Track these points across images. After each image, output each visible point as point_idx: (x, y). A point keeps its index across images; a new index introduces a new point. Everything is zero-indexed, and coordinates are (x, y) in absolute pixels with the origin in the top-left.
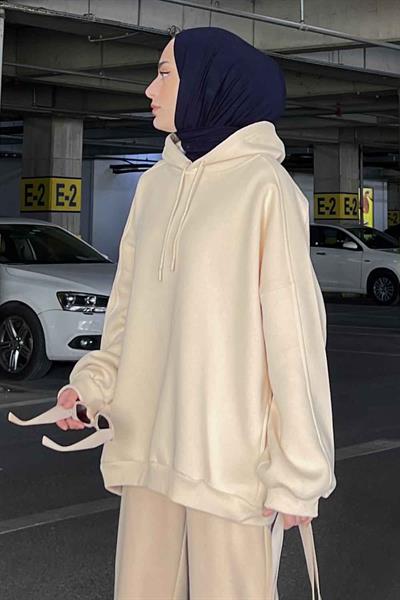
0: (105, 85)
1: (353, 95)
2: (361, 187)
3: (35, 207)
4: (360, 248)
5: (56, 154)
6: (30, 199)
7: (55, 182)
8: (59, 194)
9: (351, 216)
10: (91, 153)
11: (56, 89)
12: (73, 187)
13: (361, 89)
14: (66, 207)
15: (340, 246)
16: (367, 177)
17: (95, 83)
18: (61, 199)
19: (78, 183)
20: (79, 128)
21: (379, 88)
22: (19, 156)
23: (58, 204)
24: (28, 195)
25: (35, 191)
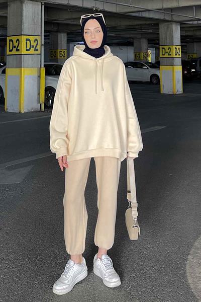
0: (73, 23)
1: (145, 24)
2: (148, 50)
3: (53, 58)
4: (148, 68)
5: (59, 42)
6: (52, 56)
7: (59, 50)
8: (60, 54)
9: (145, 59)
10: (69, 41)
11: (58, 24)
12: (64, 52)
13: (148, 22)
14: (62, 58)
15: (142, 68)
16: (149, 47)
17: (70, 22)
18: (61, 55)
19: (66, 51)
20: (65, 35)
21: (153, 22)
22: (48, 43)
23: (60, 57)
24: (51, 54)
25: (53, 53)
